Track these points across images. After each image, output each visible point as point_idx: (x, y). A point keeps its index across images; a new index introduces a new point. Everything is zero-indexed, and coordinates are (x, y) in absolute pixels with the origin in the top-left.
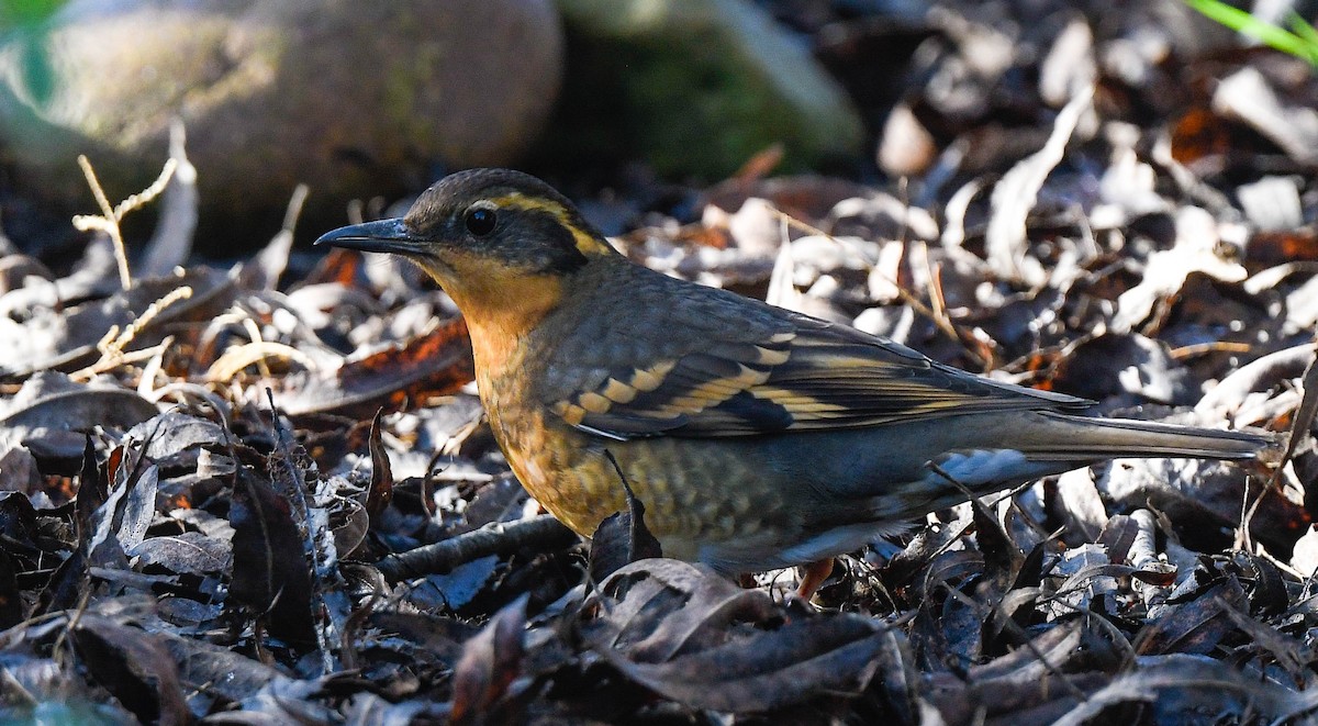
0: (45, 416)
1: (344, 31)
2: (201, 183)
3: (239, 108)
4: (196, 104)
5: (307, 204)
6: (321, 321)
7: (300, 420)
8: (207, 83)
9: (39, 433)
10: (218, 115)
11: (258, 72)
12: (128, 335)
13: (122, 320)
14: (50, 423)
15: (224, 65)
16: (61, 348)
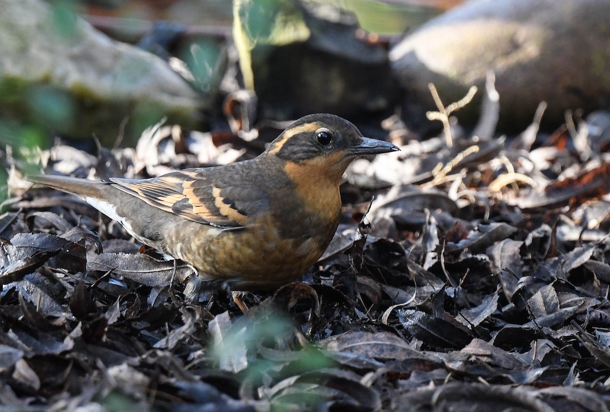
0: (401, 204)
1: (573, 33)
2: (501, 101)
3: (522, 67)
4: (502, 64)
5: (546, 112)
6: (545, 165)
7: (526, 211)
8: (507, 54)
9: (398, 211)
10: (511, 70)
11: (531, 50)
12: (448, 168)
13: (445, 161)
14: (404, 207)
15: (514, 46)
16: (418, 173)
